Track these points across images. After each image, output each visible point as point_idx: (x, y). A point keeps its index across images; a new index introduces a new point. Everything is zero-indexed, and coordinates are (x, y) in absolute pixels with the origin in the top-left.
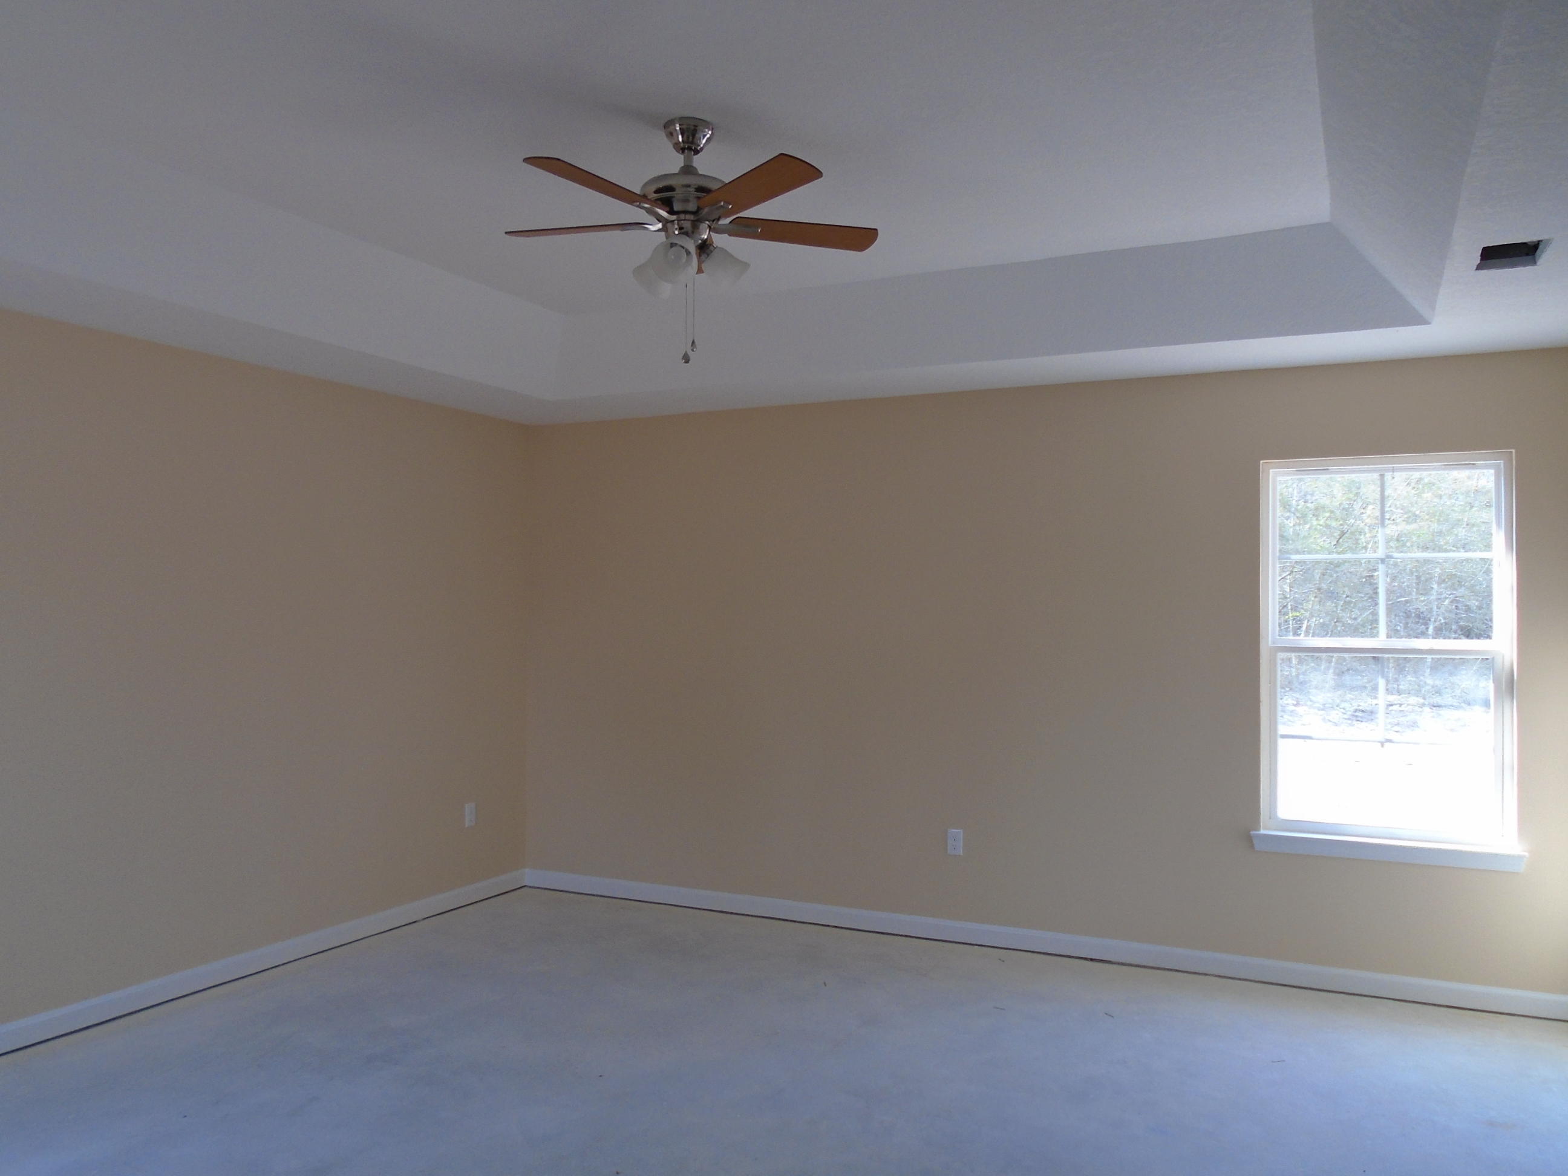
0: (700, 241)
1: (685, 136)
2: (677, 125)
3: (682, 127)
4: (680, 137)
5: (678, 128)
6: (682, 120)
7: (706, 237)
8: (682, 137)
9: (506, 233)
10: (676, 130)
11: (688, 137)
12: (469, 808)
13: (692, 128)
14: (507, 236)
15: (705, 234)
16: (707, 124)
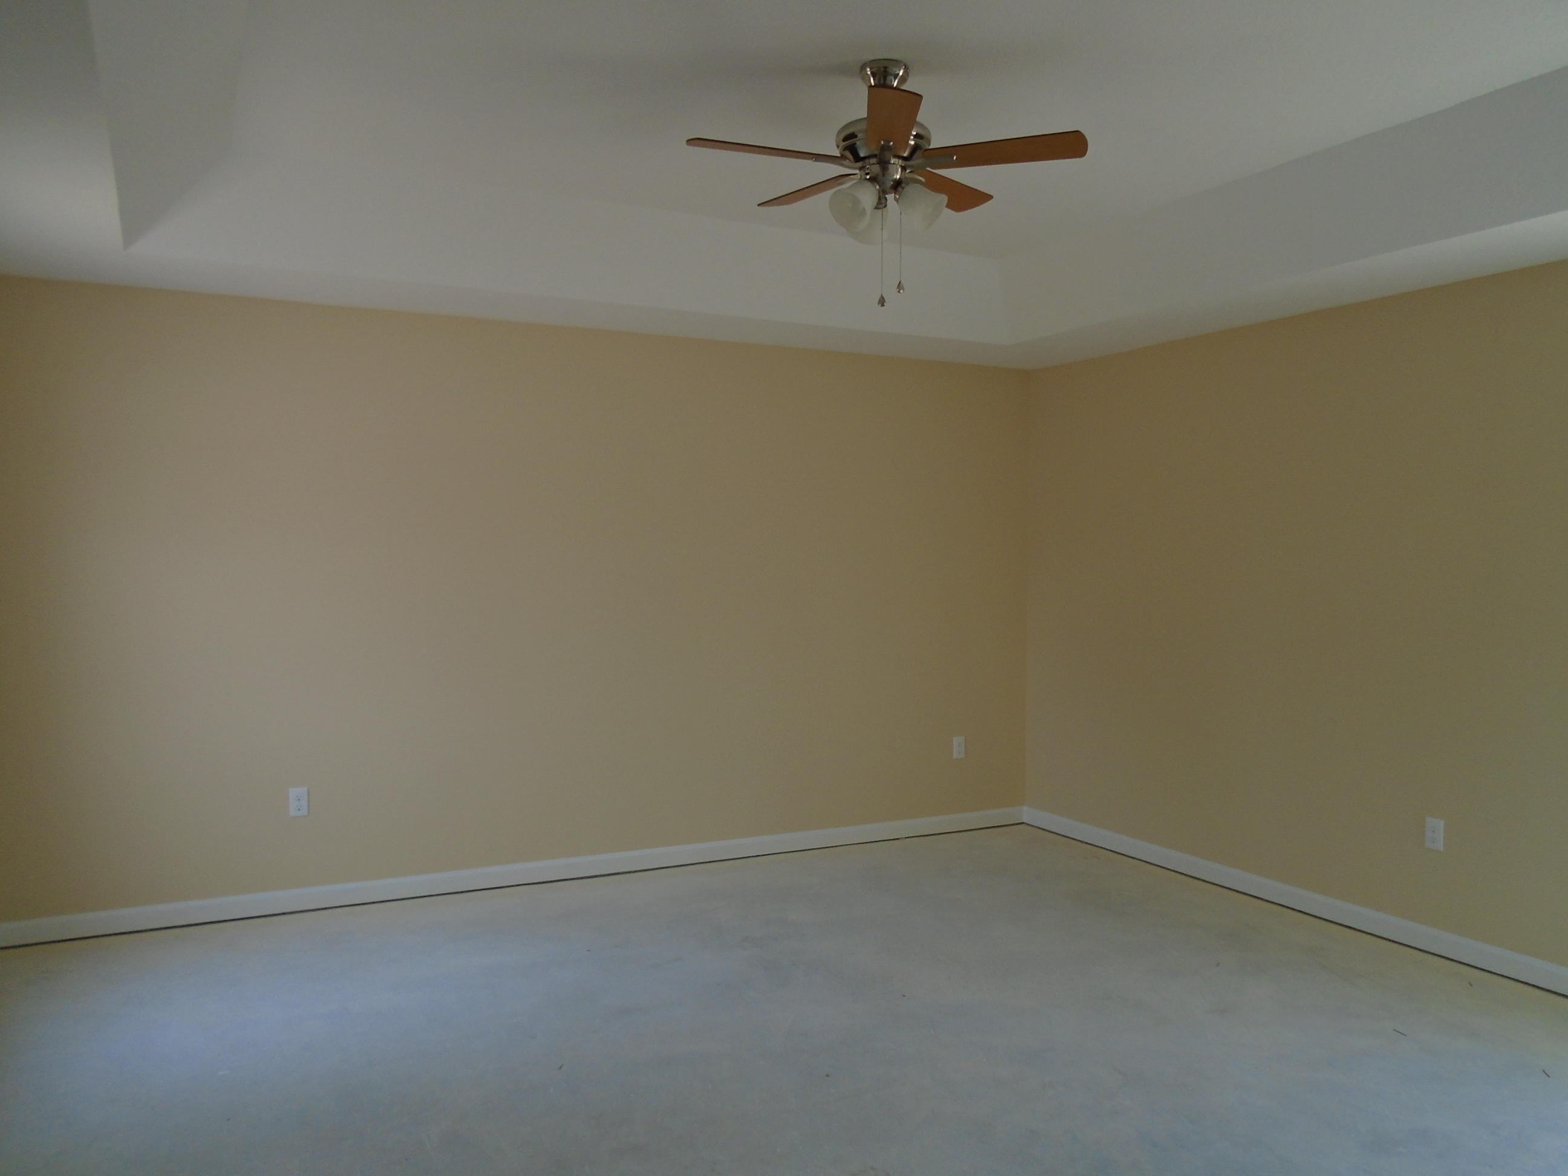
0: (892, 183)
1: (877, 79)
2: (868, 69)
3: (873, 70)
4: (872, 79)
5: (869, 73)
6: (872, 63)
7: (898, 177)
8: (874, 80)
9: (759, 205)
10: (867, 74)
11: (880, 80)
12: (958, 741)
13: (883, 69)
14: (760, 208)
15: (897, 173)
16: (897, 63)
